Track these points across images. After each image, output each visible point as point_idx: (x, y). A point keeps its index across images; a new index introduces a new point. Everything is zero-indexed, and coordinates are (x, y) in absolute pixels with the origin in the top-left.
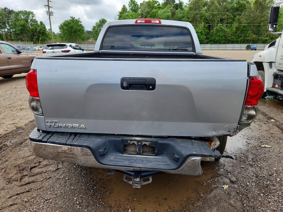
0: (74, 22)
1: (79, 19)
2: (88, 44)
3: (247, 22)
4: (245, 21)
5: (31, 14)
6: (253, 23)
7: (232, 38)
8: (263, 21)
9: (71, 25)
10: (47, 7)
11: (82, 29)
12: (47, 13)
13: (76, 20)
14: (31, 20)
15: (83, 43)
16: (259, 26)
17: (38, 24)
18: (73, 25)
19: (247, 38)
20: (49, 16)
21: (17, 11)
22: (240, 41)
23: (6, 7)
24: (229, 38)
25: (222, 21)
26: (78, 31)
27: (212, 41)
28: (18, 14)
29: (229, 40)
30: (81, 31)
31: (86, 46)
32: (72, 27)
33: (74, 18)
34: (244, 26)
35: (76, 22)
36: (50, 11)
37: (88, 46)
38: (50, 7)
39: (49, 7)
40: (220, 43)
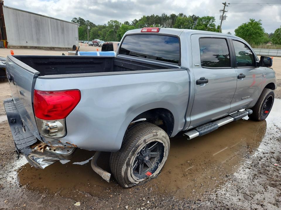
0: (253, 24)
1: (260, 21)
2: (262, 48)
5: (212, 19)
9: (247, 28)
10: (222, 12)
11: (260, 31)
12: (220, 17)
13: (256, 22)
14: (210, 25)
15: (256, 47)
17: (215, 28)
18: (250, 28)
20: (221, 20)
21: (201, 18)
23: (194, 15)
26: (253, 34)
28: (201, 19)
30: (258, 34)
31: (259, 51)
32: (248, 30)
33: (254, 20)
35: (255, 25)
36: (224, 16)
37: (261, 51)
38: (226, 11)
39: (224, 11)
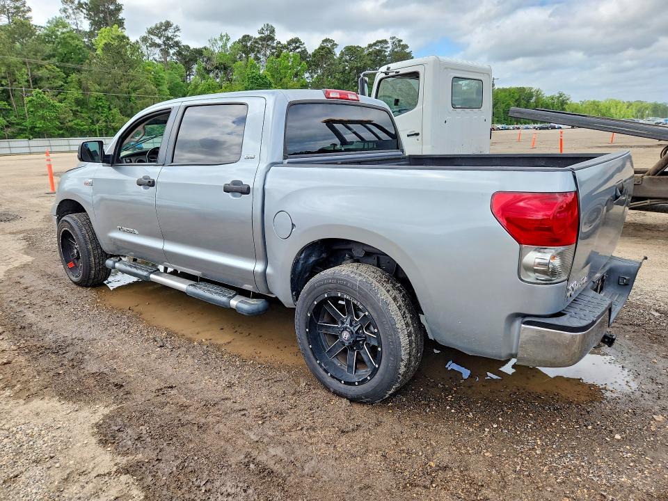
3: (102, 89)
4: (98, 87)
6: (114, 92)
7: (77, 124)
8: (135, 90)
16: (129, 99)
19: (113, 124)
22: (99, 130)
24: (70, 124)
25: (36, 81)
27: (24, 130)
29: (71, 128)
34: (96, 98)
40: (51, 136)
